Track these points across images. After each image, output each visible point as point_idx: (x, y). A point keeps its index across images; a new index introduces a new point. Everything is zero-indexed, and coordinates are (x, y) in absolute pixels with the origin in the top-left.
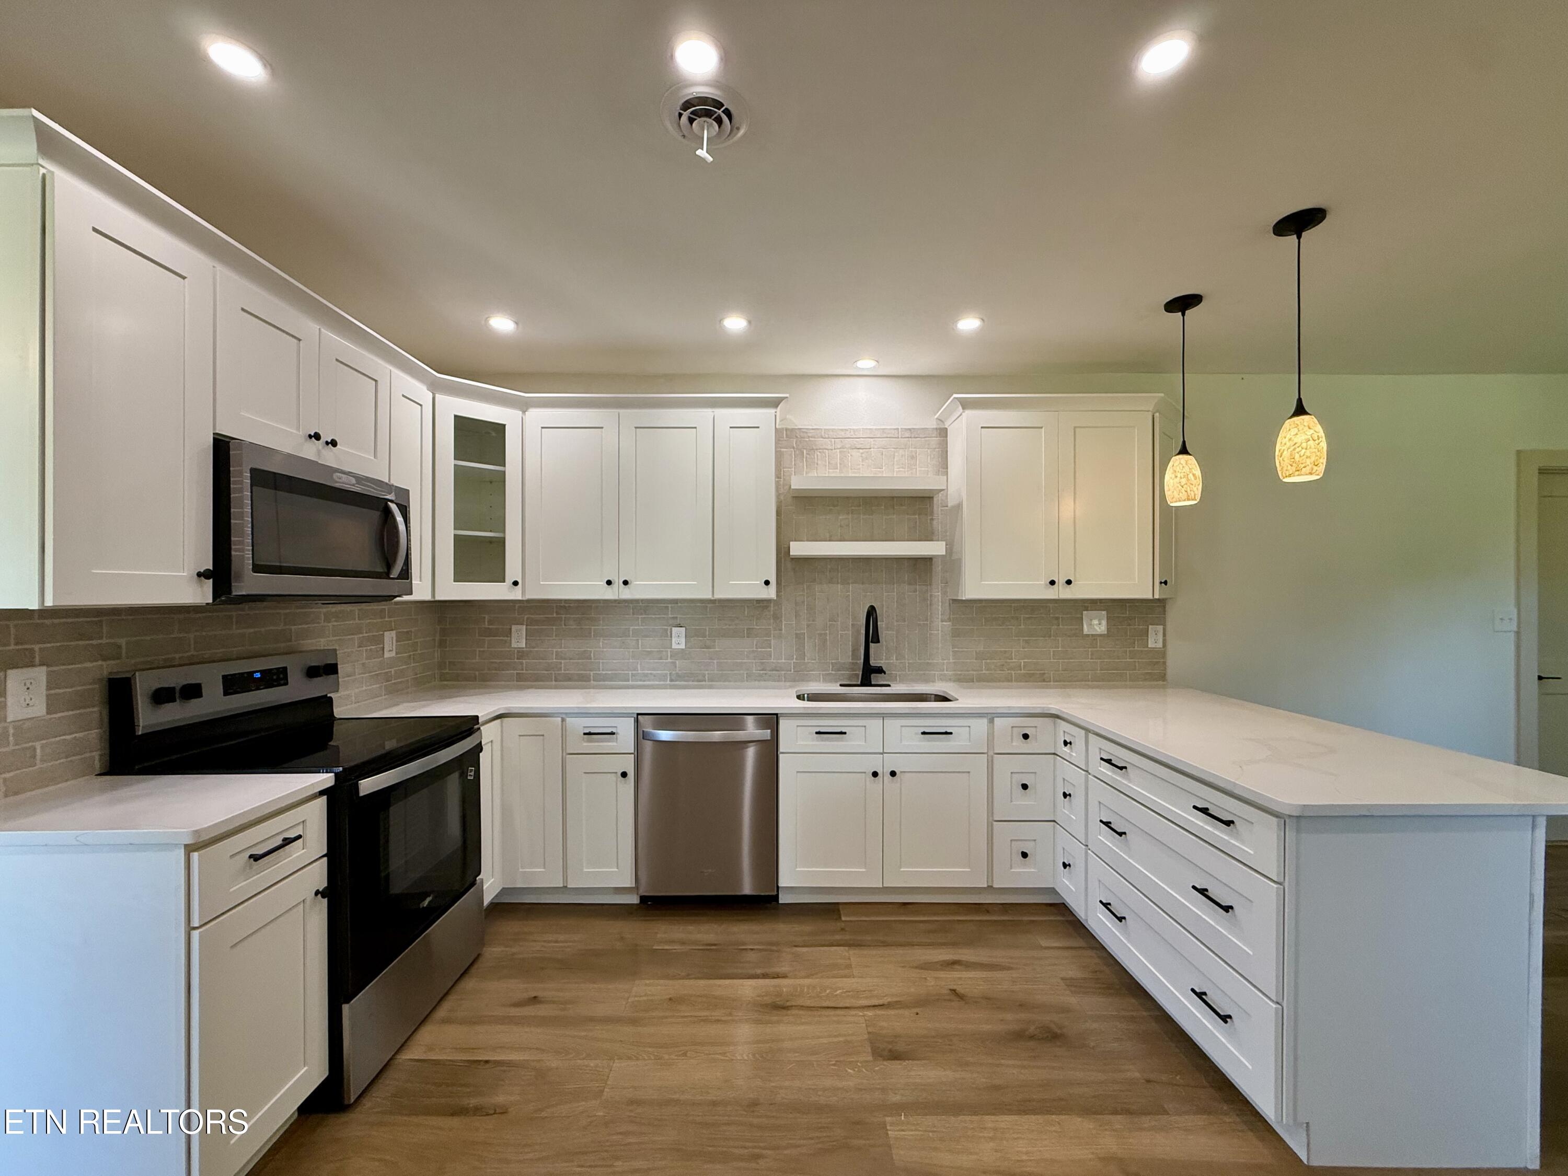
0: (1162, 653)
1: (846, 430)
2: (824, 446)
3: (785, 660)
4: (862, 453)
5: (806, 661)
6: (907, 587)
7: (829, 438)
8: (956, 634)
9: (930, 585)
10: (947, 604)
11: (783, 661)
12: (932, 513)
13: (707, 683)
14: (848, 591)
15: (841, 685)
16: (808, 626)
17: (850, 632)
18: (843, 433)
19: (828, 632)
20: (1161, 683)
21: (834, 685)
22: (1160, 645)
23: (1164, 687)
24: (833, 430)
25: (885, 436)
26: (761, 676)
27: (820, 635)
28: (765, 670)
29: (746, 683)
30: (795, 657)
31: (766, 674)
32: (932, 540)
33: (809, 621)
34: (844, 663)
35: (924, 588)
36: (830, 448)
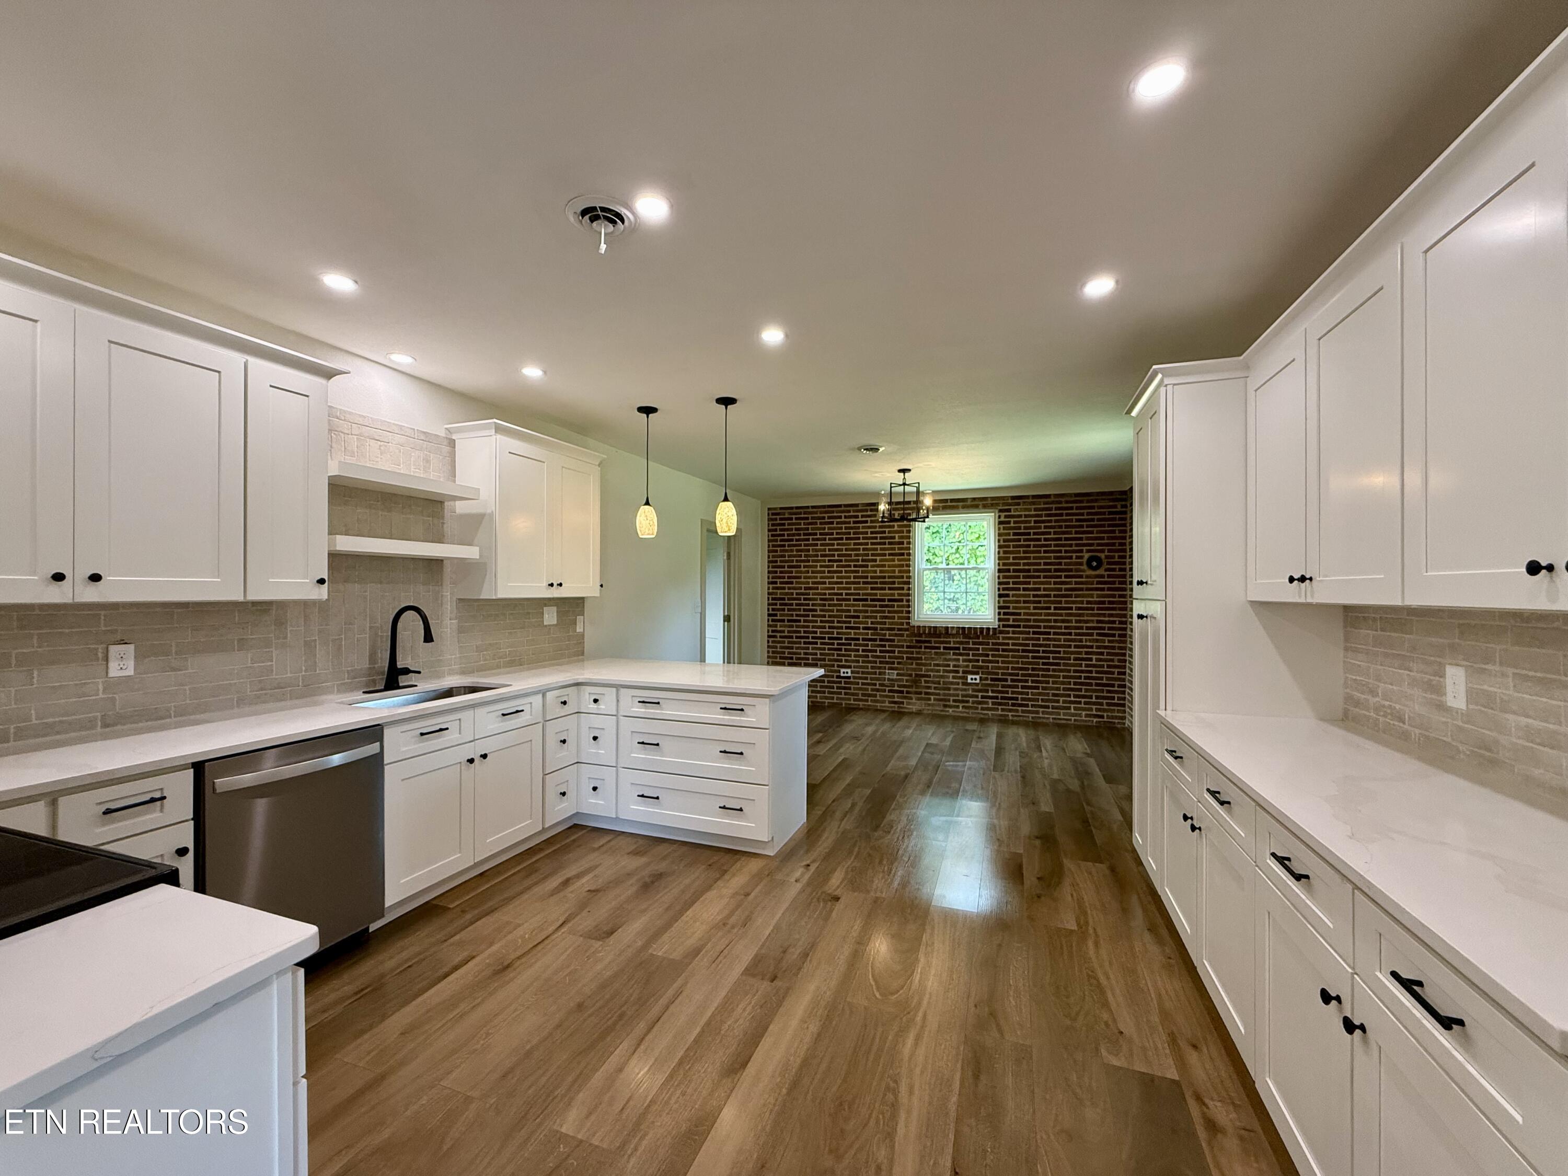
0: (583, 635)
1: (364, 417)
2: (340, 429)
3: (291, 672)
4: (380, 446)
5: (318, 672)
6: (421, 587)
7: (345, 420)
8: (461, 630)
9: (442, 585)
10: (455, 603)
11: (289, 675)
12: (443, 517)
13: (174, 719)
14: (365, 592)
15: (364, 692)
16: (320, 632)
17: (368, 635)
18: (360, 419)
19: (343, 636)
20: (581, 657)
21: (355, 693)
22: (582, 630)
23: (583, 661)
24: (350, 413)
25: (402, 433)
26: (258, 697)
27: (334, 641)
28: (265, 690)
29: (236, 710)
30: (304, 668)
31: (266, 694)
32: (443, 543)
33: (321, 625)
34: (361, 669)
35: (437, 588)
36: (347, 432)
